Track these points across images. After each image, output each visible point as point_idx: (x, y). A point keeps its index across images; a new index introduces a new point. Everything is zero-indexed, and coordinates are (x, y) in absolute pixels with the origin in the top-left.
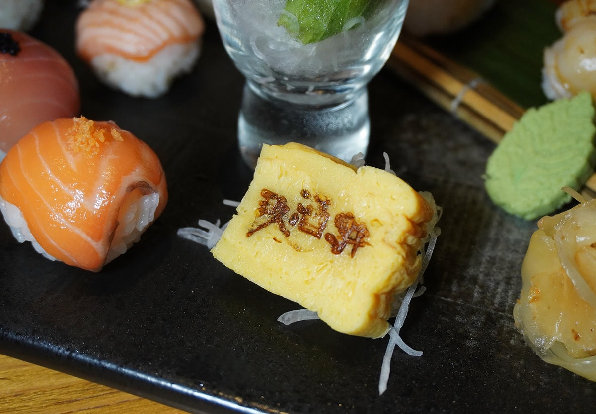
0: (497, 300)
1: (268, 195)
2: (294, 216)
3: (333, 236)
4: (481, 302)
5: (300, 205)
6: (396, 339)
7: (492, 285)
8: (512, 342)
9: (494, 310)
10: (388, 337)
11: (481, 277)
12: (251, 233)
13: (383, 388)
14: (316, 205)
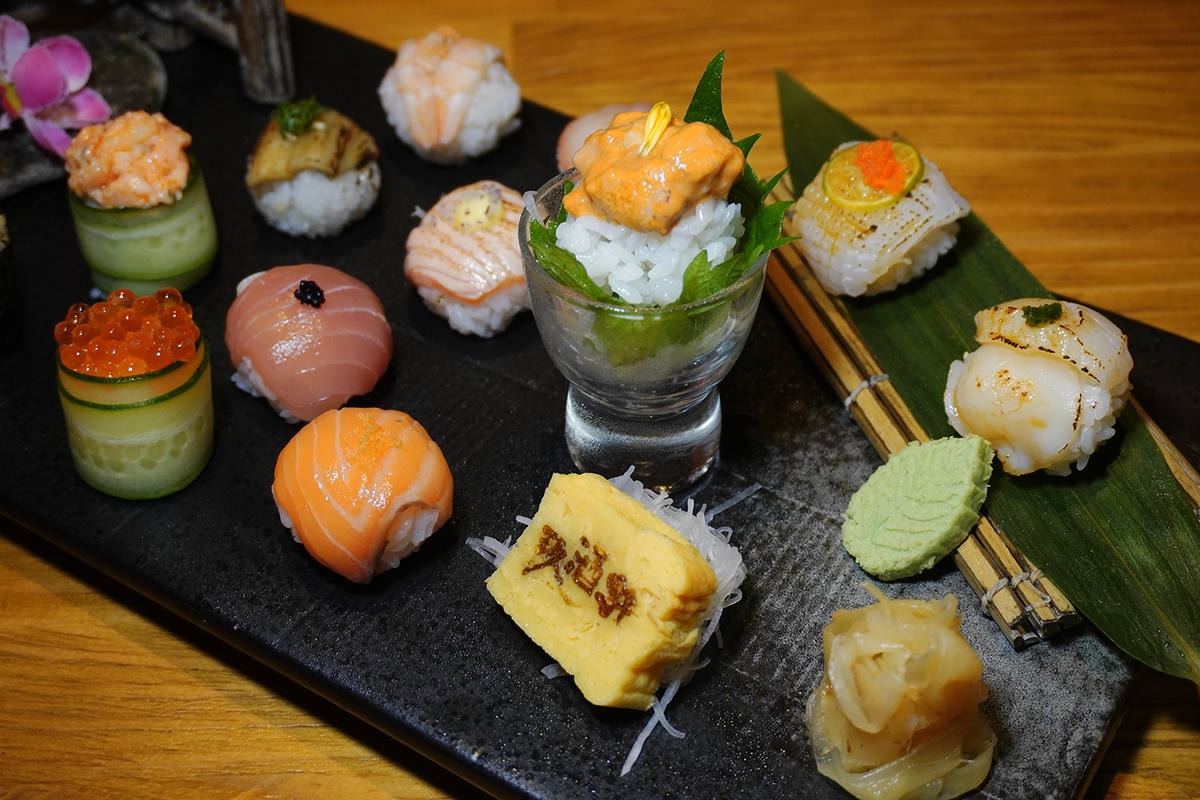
0: (799, 683)
1: (549, 533)
2: (570, 563)
3: (603, 597)
4: (780, 682)
5: (577, 554)
6: (659, 715)
7: (802, 660)
8: (794, 737)
9: (791, 694)
10: (651, 712)
11: (794, 648)
12: (527, 570)
13: (626, 769)
14: (592, 557)
